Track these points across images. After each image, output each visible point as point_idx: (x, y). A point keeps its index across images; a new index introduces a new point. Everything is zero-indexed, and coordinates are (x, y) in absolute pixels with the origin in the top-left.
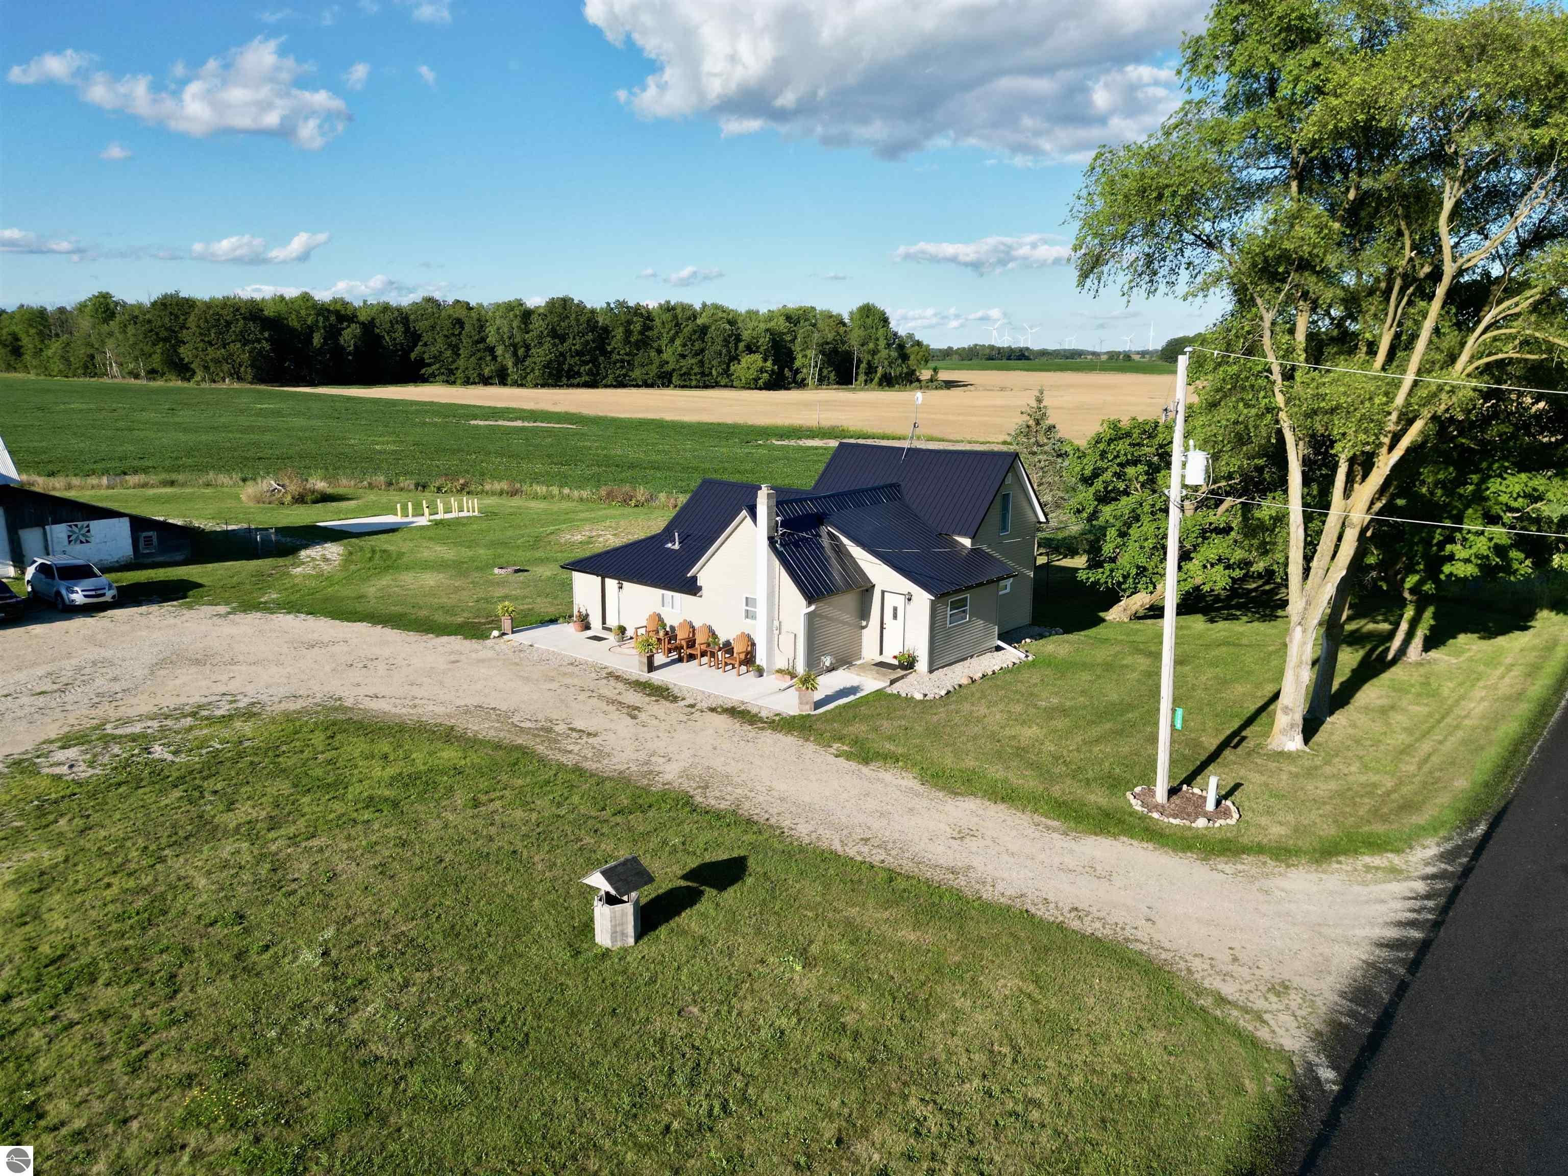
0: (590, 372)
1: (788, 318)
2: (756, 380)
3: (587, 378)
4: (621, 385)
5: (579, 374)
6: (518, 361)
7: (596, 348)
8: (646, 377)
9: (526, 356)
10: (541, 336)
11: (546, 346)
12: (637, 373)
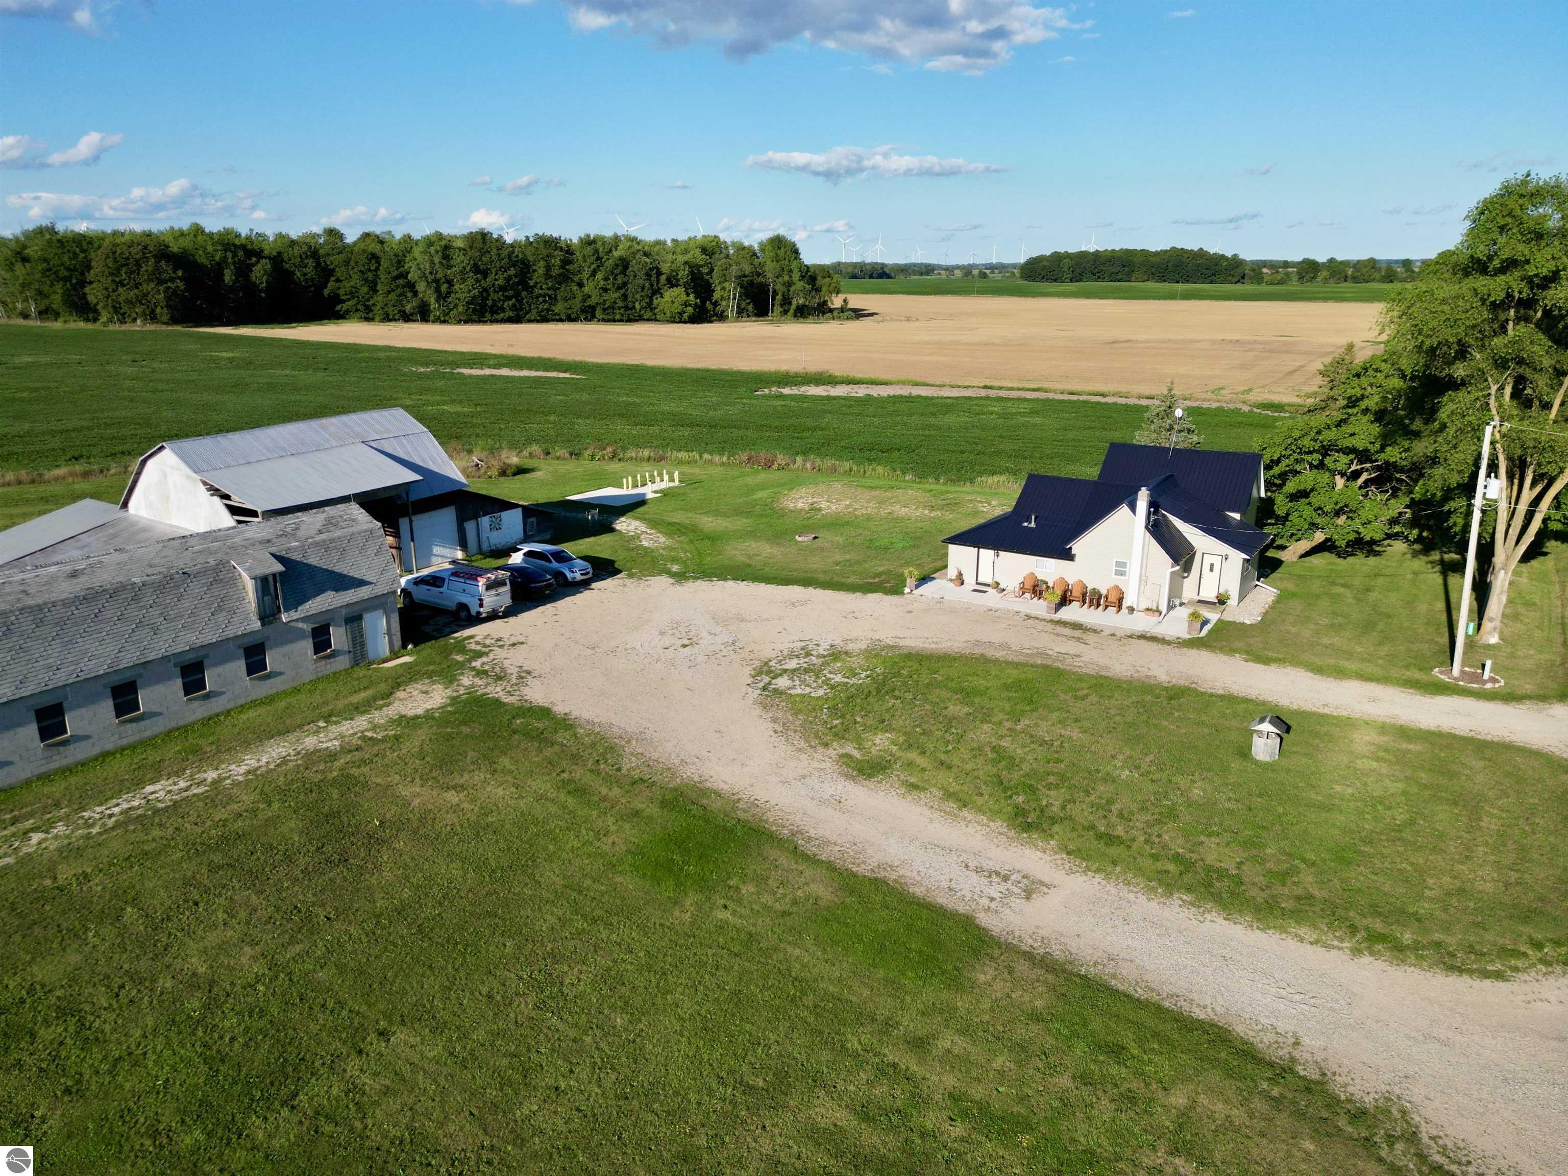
0: (514, 308)
1: (704, 250)
2: (681, 314)
3: (511, 314)
4: (544, 320)
5: (503, 310)
6: (441, 297)
7: (518, 284)
8: (570, 311)
9: (449, 293)
10: (463, 271)
11: (470, 282)
12: (559, 308)
